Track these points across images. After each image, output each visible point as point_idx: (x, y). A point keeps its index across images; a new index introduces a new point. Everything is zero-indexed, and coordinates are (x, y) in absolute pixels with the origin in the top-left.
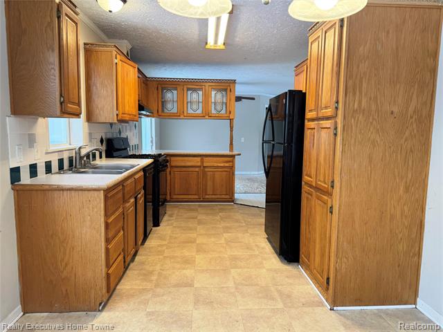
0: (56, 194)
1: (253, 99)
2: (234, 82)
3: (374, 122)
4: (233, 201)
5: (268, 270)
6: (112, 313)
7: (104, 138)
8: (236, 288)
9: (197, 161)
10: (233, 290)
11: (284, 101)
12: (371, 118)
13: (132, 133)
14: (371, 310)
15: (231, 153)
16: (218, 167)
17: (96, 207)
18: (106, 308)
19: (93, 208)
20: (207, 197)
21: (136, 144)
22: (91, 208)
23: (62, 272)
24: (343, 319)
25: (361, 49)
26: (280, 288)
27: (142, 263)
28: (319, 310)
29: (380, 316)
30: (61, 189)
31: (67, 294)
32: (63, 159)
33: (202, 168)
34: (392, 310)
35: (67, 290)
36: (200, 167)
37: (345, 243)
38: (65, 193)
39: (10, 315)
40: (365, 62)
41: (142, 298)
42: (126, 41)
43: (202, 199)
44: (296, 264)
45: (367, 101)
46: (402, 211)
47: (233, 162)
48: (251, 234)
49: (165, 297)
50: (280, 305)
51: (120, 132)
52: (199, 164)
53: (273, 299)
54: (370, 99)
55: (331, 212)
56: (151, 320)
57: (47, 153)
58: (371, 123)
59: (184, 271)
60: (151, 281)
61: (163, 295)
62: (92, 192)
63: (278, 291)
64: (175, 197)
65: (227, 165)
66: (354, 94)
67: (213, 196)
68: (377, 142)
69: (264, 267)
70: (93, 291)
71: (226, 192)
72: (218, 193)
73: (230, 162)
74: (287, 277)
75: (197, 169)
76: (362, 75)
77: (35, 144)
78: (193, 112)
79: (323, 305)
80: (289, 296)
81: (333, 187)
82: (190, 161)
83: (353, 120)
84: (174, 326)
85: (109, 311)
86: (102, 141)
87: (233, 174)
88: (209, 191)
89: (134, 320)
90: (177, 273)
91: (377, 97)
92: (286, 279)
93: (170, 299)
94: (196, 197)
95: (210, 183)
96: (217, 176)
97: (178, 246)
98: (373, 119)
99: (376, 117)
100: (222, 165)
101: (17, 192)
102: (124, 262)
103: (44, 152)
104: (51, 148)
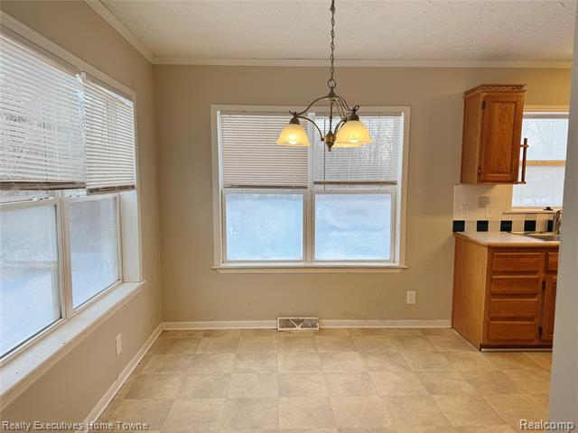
18: (487, 353)
85: (484, 355)
101: (457, 238)
102: (541, 333)
103: (502, 212)
104: (514, 210)
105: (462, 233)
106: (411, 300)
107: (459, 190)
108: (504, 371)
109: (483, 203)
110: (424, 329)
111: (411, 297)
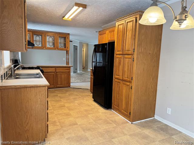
0: (22, 90)
1: (72, 42)
2: (69, 34)
4: (70, 87)
5: (102, 113)
8: (95, 122)
9: (53, 70)
10: (94, 123)
11: (106, 46)
12: (144, 55)
14: (143, 121)
15: (68, 66)
16: (63, 72)
17: (43, 94)
19: (42, 95)
20: (58, 86)
22: (41, 95)
23: (25, 128)
24: (137, 126)
26: (110, 119)
28: (128, 124)
29: (147, 123)
30: (25, 87)
31: (28, 138)
33: (55, 73)
34: (149, 120)
35: (28, 136)
36: (54, 72)
38: (28, 89)
41: (60, 133)
43: (55, 87)
44: (110, 109)
46: (152, 86)
47: (70, 69)
48: (86, 100)
49: (69, 131)
50: (115, 125)
52: (54, 71)
53: (111, 124)
54: (144, 48)
55: (131, 89)
56: (70, 141)
57: (4, 69)
58: (144, 57)
59: (69, 119)
60: (58, 125)
61: (67, 130)
62: (41, 88)
63: (111, 120)
65: (67, 71)
67: (61, 85)
69: (100, 112)
70: (41, 134)
71: (67, 83)
72: (63, 84)
73: (68, 69)
74: (110, 114)
75: (53, 73)
78: (50, 47)
79: (128, 123)
80: (115, 121)
81: (132, 79)
83: (139, 56)
84: (82, 141)
87: (70, 75)
88: (59, 83)
89: (63, 142)
90: (67, 120)
92: (110, 115)
93: (72, 131)
94: (53, 86)
95: (59, 79)
96: (63, 76)
97: (59, 109)
100: (65, 71)
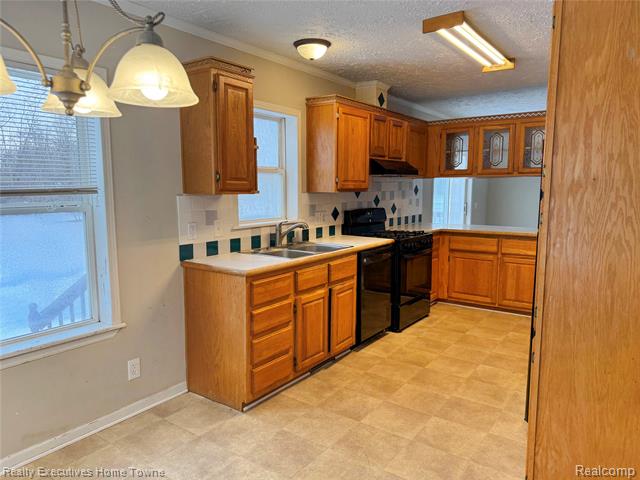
0: (212, 275)
3: (621, 204)
6: (251, 418)
7: (340, 210)
9: (491, 244)
12: (613, 195)
13: (407, 200)
16: (527, 257)
18: (251, 411)
19: (238, 295)
20: (506, 302)
21: (417, 214)
23: (215, 358)
25: (589, 63)
27: (334, 374)
30: (214, 271)
31: (218, 383)
32: (259, 237)
33: (500, 256)
35: (218, 379)
36: (495, 253)
37: (554, 426)
38: (218, 274)
39: (172, 388)
40: (597, 87)
41: (293, 413)
42: (375, 82)
43: (497, 306)
45: (603, 162)
49: (315, 422)
51: (377, 201)
52: (494, 249)
54: (611, 156)
56: (276, 440)
57: (233, 230)
58: (614, 205)
59: (370, 398)
60: (321, 397)
61: (316, 418)
62: (238, 277)
64: (454, 295)
66: (574, 149)
67: (517, 303)
68: (627, 242)
75: (491, 257)
76: (591, 113)
77: (215, 222)
82: (482, 244)
83: (570, 200)
84: (291, 456)
85: (251, 415)
86: (335, 214)
89: (262, 433)
90: (358, 398)
91: (626, 155)
93: (318, 425)
94: (488, 300)
98: (618, 197)
99: (625, 193)
101: (186, 269)
102: (295, 365)
103: (230, 228)
104: (241, 225)
105: (191, 261)
106: (133, 373)
107: (182, 202)
108: (285, 429)
109: (211, 218)
110: (155, 407)
111: (133, 368)
